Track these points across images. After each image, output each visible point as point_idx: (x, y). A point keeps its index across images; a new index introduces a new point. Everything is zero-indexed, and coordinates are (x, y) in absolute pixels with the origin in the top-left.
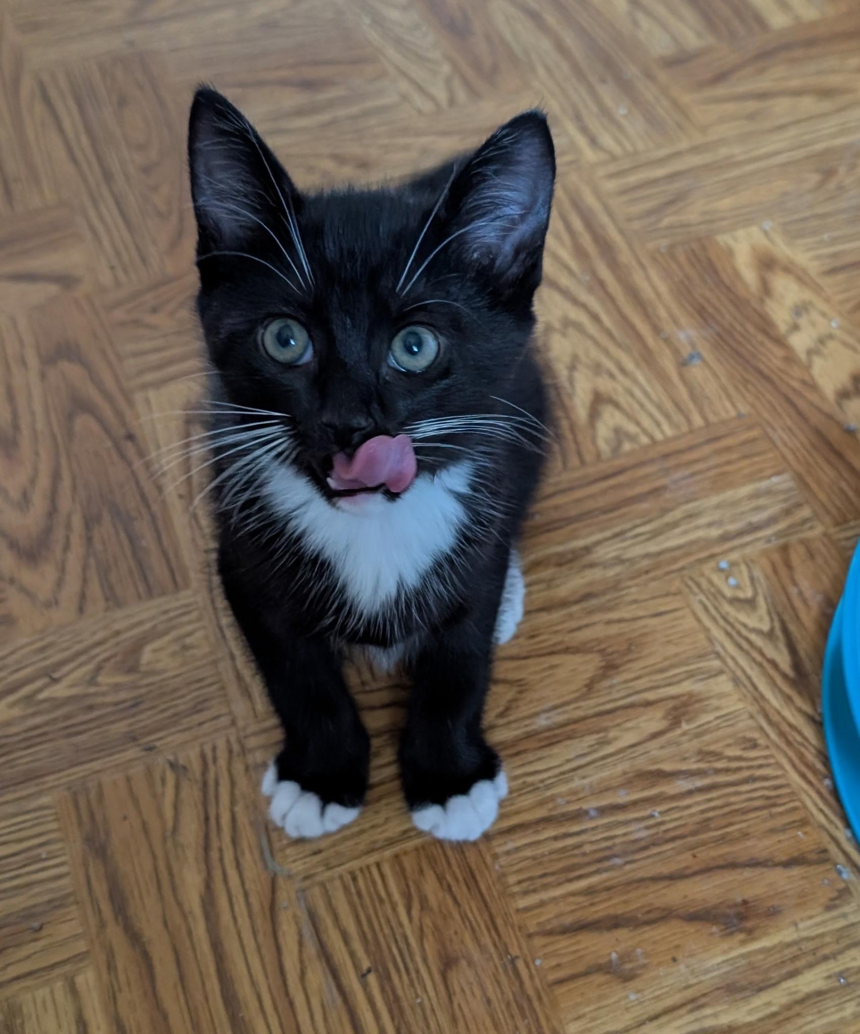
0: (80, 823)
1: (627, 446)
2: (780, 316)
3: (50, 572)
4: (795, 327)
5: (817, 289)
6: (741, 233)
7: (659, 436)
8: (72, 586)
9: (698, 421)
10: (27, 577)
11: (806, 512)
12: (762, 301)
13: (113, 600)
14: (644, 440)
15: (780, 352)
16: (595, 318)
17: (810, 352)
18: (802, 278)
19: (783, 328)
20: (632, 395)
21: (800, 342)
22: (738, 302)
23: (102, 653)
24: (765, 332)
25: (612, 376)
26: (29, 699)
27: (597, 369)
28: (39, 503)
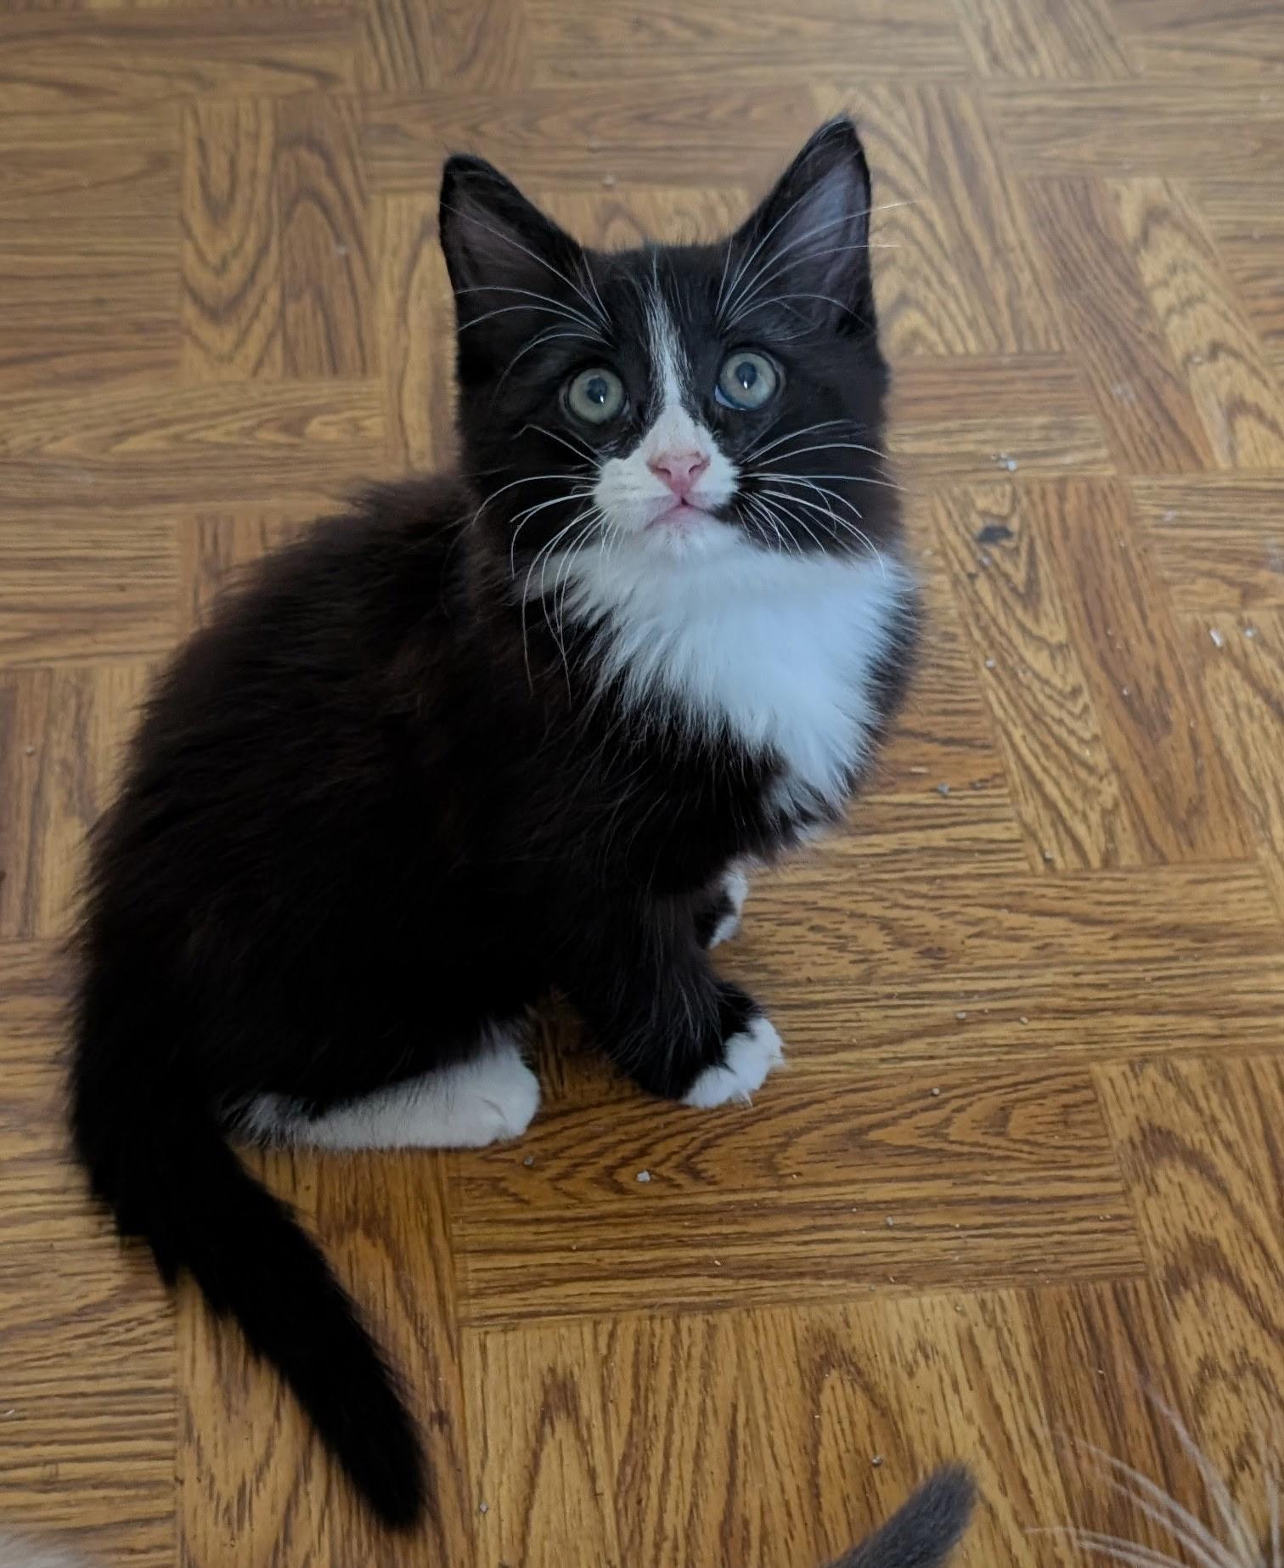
0: (202, 546)
1: (920, 350)
2: (1151, 268)
3: (231, 335)
4: (1165, 284)
5: (1207, 253)
6: (1137, 181)
7: (959, 349)
8: (253, 348)
9: (1012, 346)
10: (207, 333)
11: (1103, 453)
12: (1136, 251)
13: (293, 368)
14: (942, 349)
15: (1135, 304)
16: (930, 226)
17: (1170, 311)
18: (1193, 238)
19: (1148, 279)
20: (944, 305)
21: (1162, 299)
22: (1108, 248)
23: (267, 413)
24: (1127, 283)
25: (928, 283)
26: (178, 437)
27: (913, 273)
28: (236, 272)
